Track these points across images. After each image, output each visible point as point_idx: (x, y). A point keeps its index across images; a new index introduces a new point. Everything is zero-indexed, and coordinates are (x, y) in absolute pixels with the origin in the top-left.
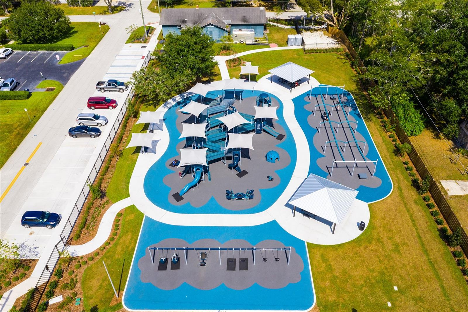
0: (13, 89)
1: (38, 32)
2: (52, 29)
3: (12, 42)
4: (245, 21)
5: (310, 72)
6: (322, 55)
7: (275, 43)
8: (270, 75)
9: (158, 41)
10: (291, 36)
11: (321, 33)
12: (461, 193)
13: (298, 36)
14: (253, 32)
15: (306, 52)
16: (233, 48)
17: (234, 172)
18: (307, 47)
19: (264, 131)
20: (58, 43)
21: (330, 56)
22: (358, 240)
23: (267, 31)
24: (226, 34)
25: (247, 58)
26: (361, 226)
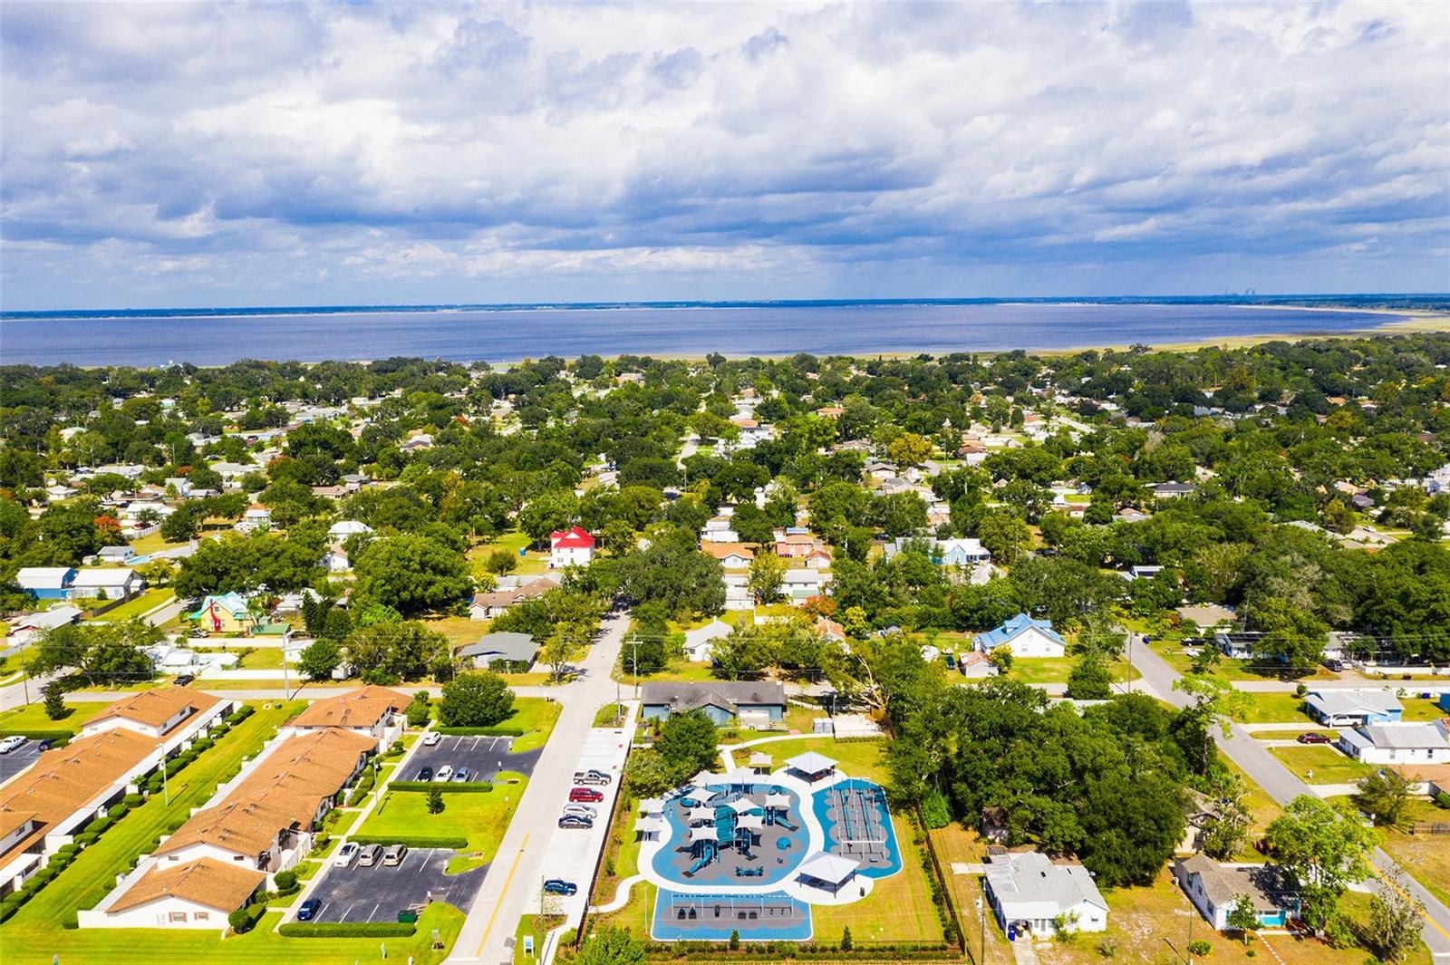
0: (467, 781)
4: (756, 700)
5: (834, 762)
6: (858, 745)
7: (798, 728)
8: (786, 768)
9: (636, 725)
10: (818, 721)
11: (863, 716)
12: (967, 872)
13: (828, 720)
14: (767, 715)
15: (837, 741)
16: (741, 736)
17: (743, 857)
18: (838, 735)
19: (776, 822)
20: (499, 726)
21: (866, 746)
22: (858, 902)
23: (788, 713)
24: (731, 717)
25: (758, 748)
26: (862, 893)
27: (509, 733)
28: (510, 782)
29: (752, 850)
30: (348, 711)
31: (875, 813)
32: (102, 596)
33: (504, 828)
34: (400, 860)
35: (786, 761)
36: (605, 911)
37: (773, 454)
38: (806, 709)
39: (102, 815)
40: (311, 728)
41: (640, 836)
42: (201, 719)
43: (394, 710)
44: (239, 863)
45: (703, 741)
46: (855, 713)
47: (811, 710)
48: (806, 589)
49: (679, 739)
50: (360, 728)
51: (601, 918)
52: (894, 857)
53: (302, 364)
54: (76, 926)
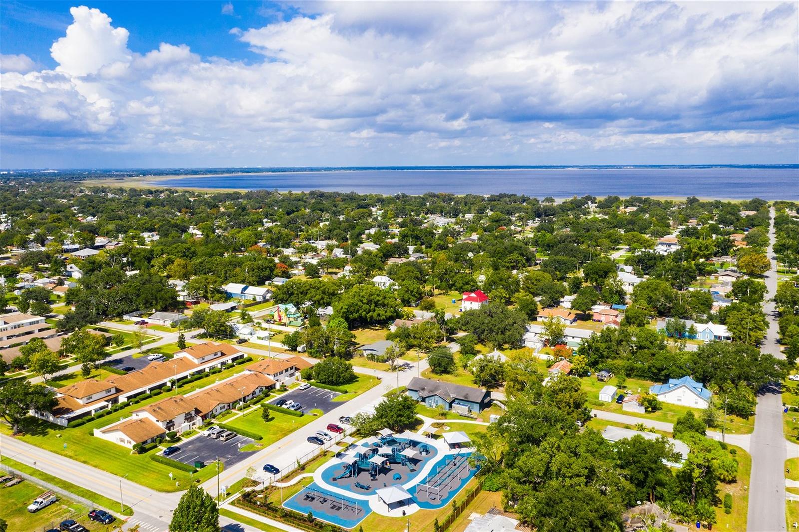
0: (295, 410)
1: (329, 377)
2: (339, 377)
3: (312, 381)
4: (466, 398)
7: (483, 418)
10: (493, 416)
16: (448, 415)
17: (370, 478)
19: (407, 465)
20: (341, 387)
25: (450, 424)
26: (404, 513)
27: (339, 391)
28: (314, 415)
30: (268, 366)
32: (254, 299)
33: (285, 435)
34: (227, 439)
36: (278, 486)
37: (650, 260)
39: (148, 392)
40: (251, 371)
42: (223, 359)
43: (297, 369)
44: (157, 423)
48: (573, 340)
50: (269, 375)
51: (275, 488)
53: (456, 196)
54: (93, 434)
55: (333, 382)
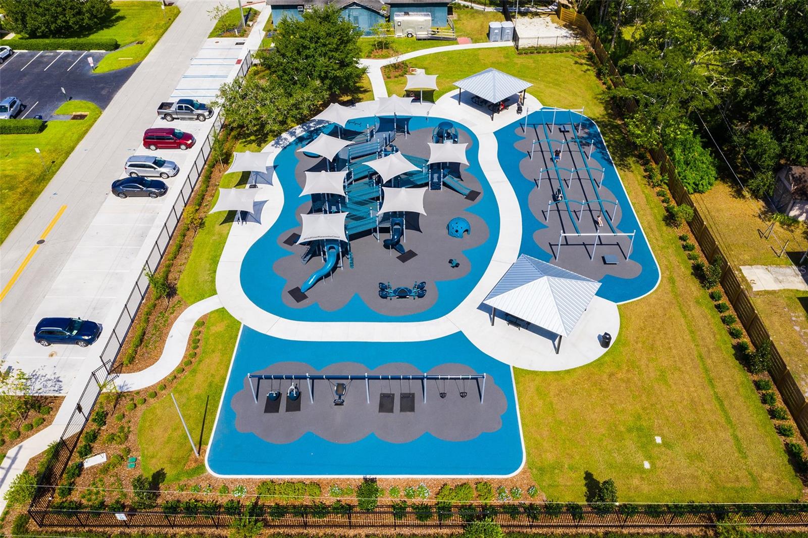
0: (14, 116)
1: (56, 18)
3: (11, 36)
5: (525, 85)
6: (548, 57)
7: (468, 35)
8: (457, 92)
9: (264, 33)
10: (495, 25)
11: (548, 19)
12: (773, 286)
13: (508, 25)
14: (429, 18)
15: (520, 52)
16: (394, 45)
17: (393, 254)
18: (522, 44)
19: (445, 184)
20: (95, 37)
21: (560, 59)
22: (599, 363)
23: (455, 16)
24: (382, 21)
25: (418, 63)
26: (605, 340)
27: (99, 46)
28: (75, 117)
29: (409, 239)
31: (594, 166)
35: (457, 84)
36: (134, 388)
38: (477, 11)
41: (231, 216)
45: (336, 55)
46: (537, 14)
47: (482, 12)
49: (299, 53)
51: (126, 403)
52: (641, 253)
55: (68, 27)
